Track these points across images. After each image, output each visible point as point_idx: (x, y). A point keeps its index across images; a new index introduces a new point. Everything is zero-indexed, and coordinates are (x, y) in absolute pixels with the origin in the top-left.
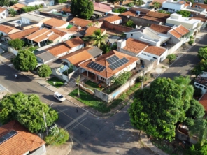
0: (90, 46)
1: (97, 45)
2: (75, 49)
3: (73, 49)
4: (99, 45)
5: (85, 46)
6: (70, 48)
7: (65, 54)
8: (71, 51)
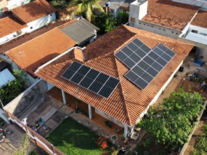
0: (68, 18)
1: (83, 15)
2: (34, 24)
3: (29, 25)
4: (89, 14)
5: (58, 17)
6: (23, 23)
7: (10, 37)
8: (25, 30)
